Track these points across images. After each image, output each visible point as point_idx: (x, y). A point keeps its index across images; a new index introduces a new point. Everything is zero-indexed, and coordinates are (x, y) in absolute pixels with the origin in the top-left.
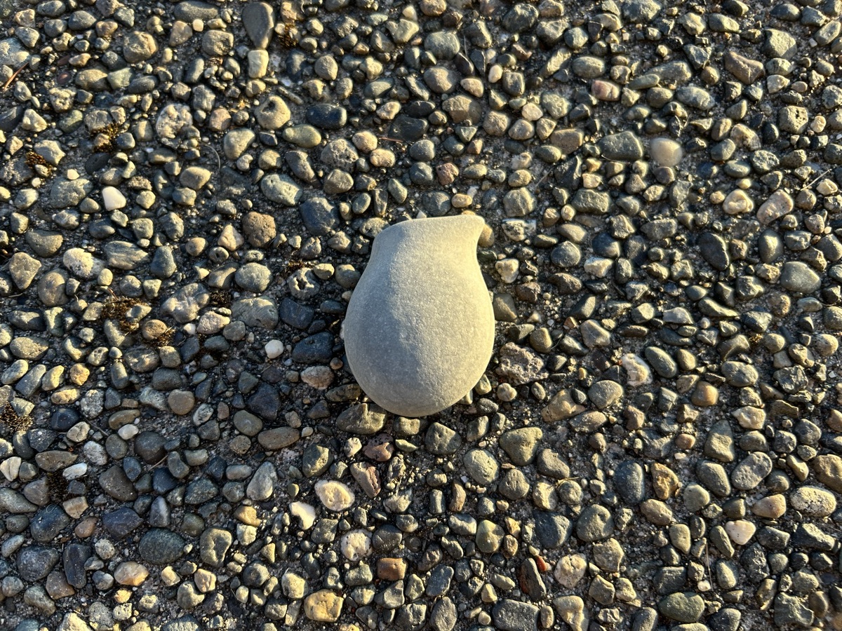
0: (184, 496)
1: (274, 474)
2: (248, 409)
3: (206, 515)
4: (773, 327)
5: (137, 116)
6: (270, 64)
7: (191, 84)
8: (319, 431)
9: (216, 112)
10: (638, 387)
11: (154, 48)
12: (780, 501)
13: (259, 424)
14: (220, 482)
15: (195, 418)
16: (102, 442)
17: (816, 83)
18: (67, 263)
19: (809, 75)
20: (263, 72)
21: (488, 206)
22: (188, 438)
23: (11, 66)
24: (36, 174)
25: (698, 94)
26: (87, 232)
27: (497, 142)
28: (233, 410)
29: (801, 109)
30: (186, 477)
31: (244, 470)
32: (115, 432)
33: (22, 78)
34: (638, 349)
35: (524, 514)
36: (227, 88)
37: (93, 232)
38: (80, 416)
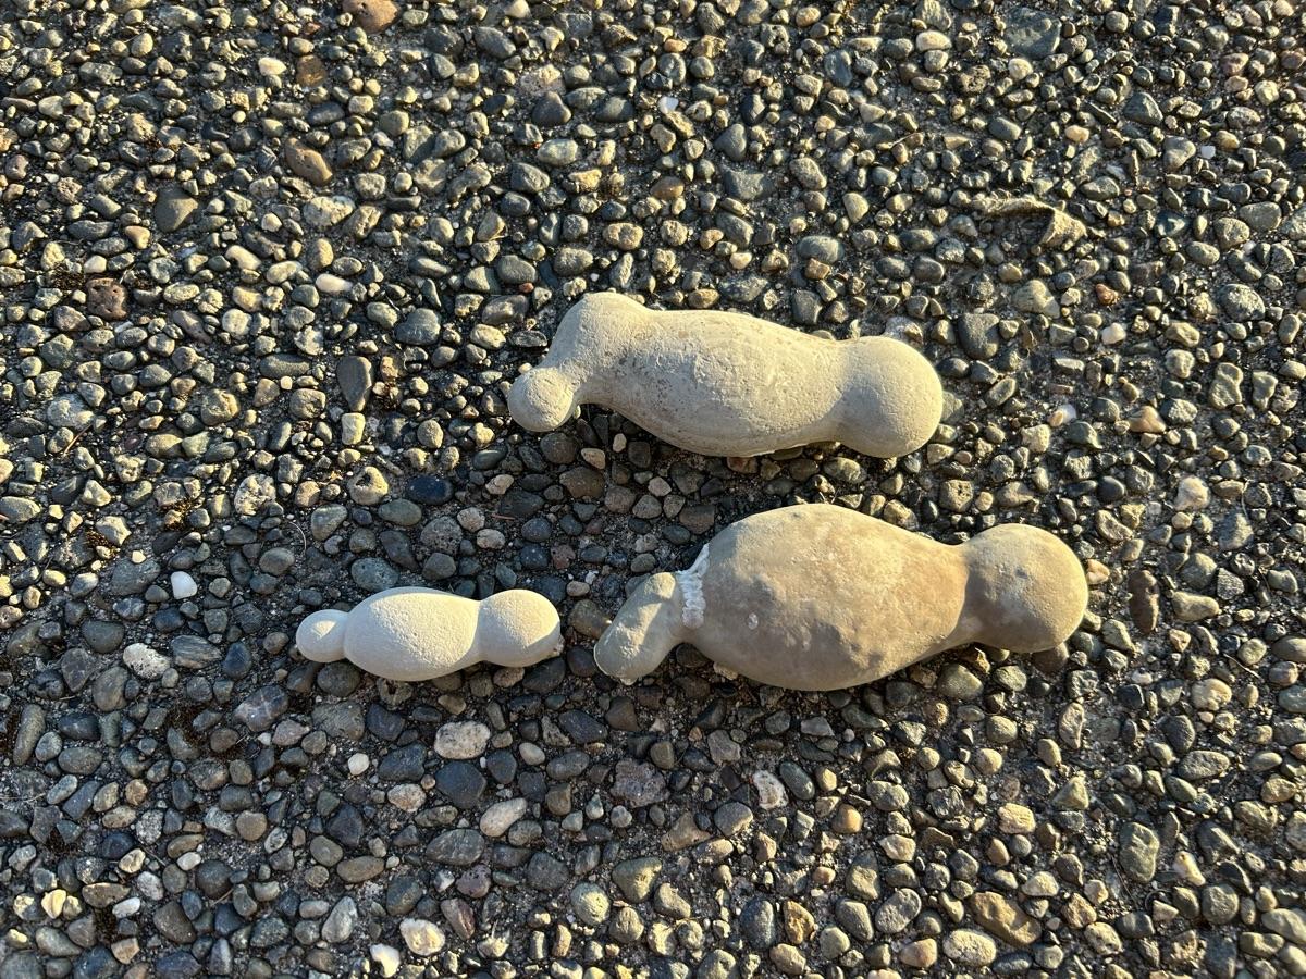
0: (250, 937)
1: (354, 912)
2: (326, 834)
3: (274, 960)
4: (928, 739)
5: (213, 490)
6: (367, 428)
7: (276, 453)
8: (407, 862)
9: (304, 485)
10: (771, 811)
11: (236, 409)
12: (930, 948)
13: (339, 852)
14: (292, 920)
15: (267, 844)
16: (160, 873)
17: (982, 453)
18: (128, 661)
19: (976, 444)
20: (358, 438)
21: (608, 593)
22: (258, 868)
23: (71, 428)
24: (97, 556)
25: (847, 466)
26: (152, 624)
27: (620, 520)
28: (310, 836)
29: (964, 483)
30: (253, 915)
31: (320, 906)
32: (174, 861)
33: (85, 443)
34: (772, 764)
35: (637, 959)
36: (317, 458)
37: (159, 624)
38: (135, 842)
